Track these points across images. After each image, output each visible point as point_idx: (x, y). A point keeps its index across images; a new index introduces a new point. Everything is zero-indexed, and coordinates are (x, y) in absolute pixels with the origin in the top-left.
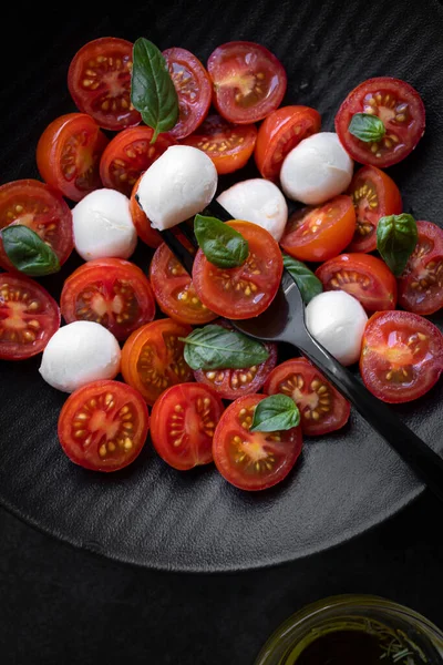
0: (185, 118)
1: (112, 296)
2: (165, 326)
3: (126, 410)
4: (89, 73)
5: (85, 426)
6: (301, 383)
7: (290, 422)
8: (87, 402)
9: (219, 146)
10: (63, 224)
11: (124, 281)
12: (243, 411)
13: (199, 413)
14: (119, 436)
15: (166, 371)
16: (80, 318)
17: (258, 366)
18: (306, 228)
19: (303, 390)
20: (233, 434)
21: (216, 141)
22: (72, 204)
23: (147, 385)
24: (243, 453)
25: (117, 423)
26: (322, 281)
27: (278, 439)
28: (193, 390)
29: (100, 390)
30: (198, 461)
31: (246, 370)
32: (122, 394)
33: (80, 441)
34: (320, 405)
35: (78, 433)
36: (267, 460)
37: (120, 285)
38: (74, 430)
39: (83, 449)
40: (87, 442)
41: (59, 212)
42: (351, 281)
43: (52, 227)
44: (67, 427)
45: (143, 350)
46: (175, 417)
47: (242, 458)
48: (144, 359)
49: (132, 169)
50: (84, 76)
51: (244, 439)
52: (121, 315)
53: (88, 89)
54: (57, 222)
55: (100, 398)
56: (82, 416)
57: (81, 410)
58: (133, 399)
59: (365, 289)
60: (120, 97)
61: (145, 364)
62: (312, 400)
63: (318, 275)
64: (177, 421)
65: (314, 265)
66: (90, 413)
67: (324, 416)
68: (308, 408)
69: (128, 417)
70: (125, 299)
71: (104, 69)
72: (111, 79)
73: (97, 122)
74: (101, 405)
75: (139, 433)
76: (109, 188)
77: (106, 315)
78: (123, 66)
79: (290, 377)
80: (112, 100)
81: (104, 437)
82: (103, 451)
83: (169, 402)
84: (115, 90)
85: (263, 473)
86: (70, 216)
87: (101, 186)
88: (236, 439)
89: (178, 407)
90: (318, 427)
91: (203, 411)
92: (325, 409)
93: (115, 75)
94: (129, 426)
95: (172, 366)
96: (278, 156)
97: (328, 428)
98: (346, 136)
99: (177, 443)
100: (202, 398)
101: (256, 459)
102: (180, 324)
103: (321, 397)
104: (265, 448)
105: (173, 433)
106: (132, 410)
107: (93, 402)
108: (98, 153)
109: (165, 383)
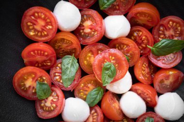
0: (156, 59)
1: (91, 29)
2: (78, 49)
3: (46, 33)
4: (174, 24)
5: (39, 17)
6: (55, 100)
7: (40, 96)
8: (49, 18)
9: (144, 71)
10: (118, 12)
11: (96, 33)
12: (44, 78)
13: (45, 61)
14: (35, 30)
15: (61, 48)
16: (82, 16)
17: (62, 83)
18: (114, 102)
19: (52, 100)
20: (35, 74)
21: (146, 69)
22: (126, 15)
23: (56, 41)
24: (28, 78)
25: (40, 30)
26: (94, 107)
27: (34, 91)
28: (53, 59)
29: (54, 24)
30: (25, 60)
31: (61, 78)
32: (52, 32)
33: (33, 15)
34: (46, 107)
35: (36, 14)
36: (25, 87)
37: (94, 32)
38: (38, 13)
39: (31, 16)
40: (33, 18)
41: (123, 10)
42: (93, 119)
43: (117, 8)
44: (39, 10)
45: (69, 41)
46: (42, 52)
47: (25, 78)
48: (66, 40)
49: (138, 38)
50: (173, 22)
51: (33, 79)
52: (83, 32)
53: (169, 23)
54: (119, 9)
55: (50, 23)
56: (43, 16)
57: (46, 16)
58: (50, 36)
60: (165, 35)
61: (64, 41)
62: (48, 104)
63: (96, 105)
64: (41, 53)
65: (99, 104)
66: (44, 20)
67: (42, 108)
68: (46, 102)
69: (43, 34)
70: (89, 33)
71: (175, 30)
72: (171, 32)
74: (47, 24)
75: (37, 38)
76: (131, 29)
77: (83, 26)
78: (176, 37)
79: (57, 96)
80: (163, 31)
81: (35, 24)
82: (29, 24)
83: (48, 50)
84: (167, 33)
85: (20, 86)
86: (121, 15)
87: (132, 26)
88: (33, 76)
89: (46, 54)
90: (38, 105)
91: (45, 63)
92: (45, 109)
93: (173, 34)
94: (39, 34)
95: (63, 51)
96: (140, 92)
97: (38, 109)
98: (144, 116)
99: (32, 53)
100: (50, 62)
101: (25, 83)
102: (79, 55)
103: (49, 107)
104: (30, 87)
105: (36, 52)
106: (45, 36)
107: (48, 20)
108: (144, 26)
109: (57, 48)
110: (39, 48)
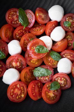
0: (30, 24)
1: (17, 62)
2: (29, 68)
3: (22, 88)
4: (10, 16)
5: (13, 92)
6: (60, 78)
7: (58, 87)
8: (13, 87)
9: (38, 30)
12: (48, 86)
13: (38, 87)
14: (21, 94)
15: (30, 78)
16: (10, 68)
17: (50, 76)
18: (57, 44)
19: (60, 80)
20: (46, 91)
21: (37, 29)
22: (8, 43)
23: (26, 81)
24: (49, 95)
25: (20, 91)
26: (61, 56)
27: (56, 91)
28: (36, 82)
29: (16, 84)
30: (39, 98)
31: (47, 76)
32: (21, 84)
33: (12, 96)
34: (64, 83)
35: (12, 94)
36: (54, 96)
37: (19, 60)
38: (11, 93)
39: (13, 97)
40: (14, 96)
41: (5, 45)
42: (68, 55)
43: (4, 48)
44: (9, 93)
45: (25, 74)
46: (33, 88)
47: (49, 97)
48: (25, 76)
49: (20, 35)
50: (9, 16)
51: (49, 92)
52: (19, 66)
53: (10, 19)
54: (5, 47)
55: (16, 85)
56: (12, 90)
57: (12, 89)
58: (23, 85)
59: (71, 57)
60: (17, 20)
61: (26, 77)
62: (62, 82)
63: (60, 55)
64: (34, 89)
66: (14, 89)
67: (65, 85)
68: (62, 84)
69: (23, 89)
70: (20, 63)
71: (13, 15)
72: (15, 17)
73: (12, 26)
74: (16, 87)
75: (25, 92)
76: (15, 39)
77: (16, 67)
78: (17, 14)
79: (57, 77)
80: (15, 21)
81: (17, 95)
82: (17, 98)
83: (31, 85)
84: (16, 19)
85: (54, 99)
86: (8, 46)
88: (47, 92)
89: (34, 86)
90: (64, 88)
92: (65, 84)
93: (15, 16)
94: (23, 91)
95: (31, 77)
96: (50, 31)
97: (66, 88)
98: (63, 27)
99: (34, 94)
100: (39, 83)
101: (52, 96)
102: (33, 67)
103: (64, 81)
104: (54, 94)
105: (33, 92)
106: (23, 88)
107: (14, 87)
108: (13, 32)
109: (30, 81)
110: (31, 91)
